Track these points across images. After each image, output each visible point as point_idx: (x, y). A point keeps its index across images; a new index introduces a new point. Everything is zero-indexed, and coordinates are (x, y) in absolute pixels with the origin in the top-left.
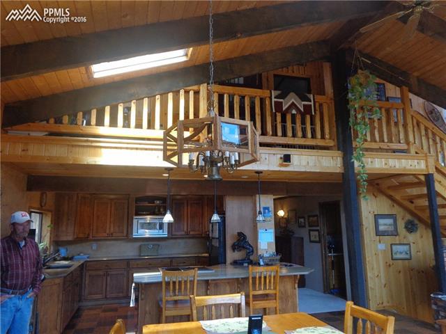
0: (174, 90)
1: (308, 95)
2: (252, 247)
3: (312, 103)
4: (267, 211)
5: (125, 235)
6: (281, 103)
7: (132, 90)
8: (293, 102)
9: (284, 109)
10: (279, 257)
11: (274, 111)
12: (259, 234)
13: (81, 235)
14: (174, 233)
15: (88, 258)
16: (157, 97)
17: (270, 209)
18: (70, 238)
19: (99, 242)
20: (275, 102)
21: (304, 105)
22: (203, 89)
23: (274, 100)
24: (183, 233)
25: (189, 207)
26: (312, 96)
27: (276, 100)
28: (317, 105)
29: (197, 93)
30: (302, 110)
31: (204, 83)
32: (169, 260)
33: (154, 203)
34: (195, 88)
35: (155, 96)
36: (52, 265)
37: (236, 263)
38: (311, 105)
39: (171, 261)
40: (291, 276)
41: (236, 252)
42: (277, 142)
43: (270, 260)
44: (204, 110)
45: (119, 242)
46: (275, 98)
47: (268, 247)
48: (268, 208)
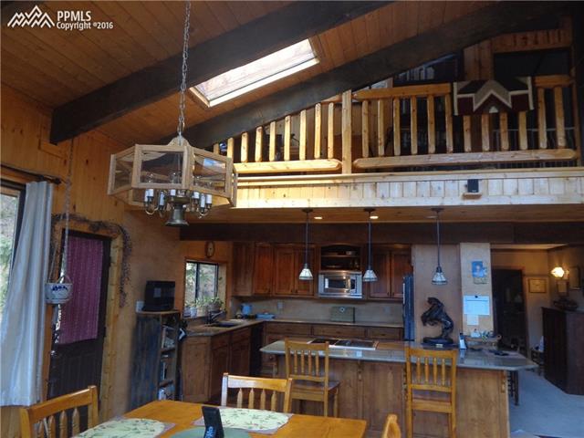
0: (308, 105)
1: (522, 79)
2: (450, 320)
3: (529, 92)
4: (478, 267)
5: (311, 292)
6: (471, 99)
7: (257, 115)
8: (492, 95)
9: (475, 107)
10: (496, 340)
11: (456, 114)
12: (464, 302)
13: (261, 291)
14: (372, 295)
15: (273, 318)
16: (287, 118)
17: (484, 265)
18: (248, 294)
19: (286, 301)
20: (459, 100)
21: (513, 97)
22: (346, 99)
23: (456, 96)
24: (385, 295)
25: (393, 261)
26: (529, 79)
27: (461, 96)
28: (541, 93)
29: (338, 105)
30: (509, 104)
31: (347, 90)
32: (363, 329)
33: (345, 254)
34: (335, 98)
35: (284, 118)
36: (224, 322)
37: (428, 342)
38: (527, 95)
39: (365, 332)
40: (498, 370)
41: (428, 325)
42: (462, 161)
43: (480, 343)
44: (347, 127)
45: (307, 302)
46: (459, 93)
47: (480, 322)
48: (480, 264)
